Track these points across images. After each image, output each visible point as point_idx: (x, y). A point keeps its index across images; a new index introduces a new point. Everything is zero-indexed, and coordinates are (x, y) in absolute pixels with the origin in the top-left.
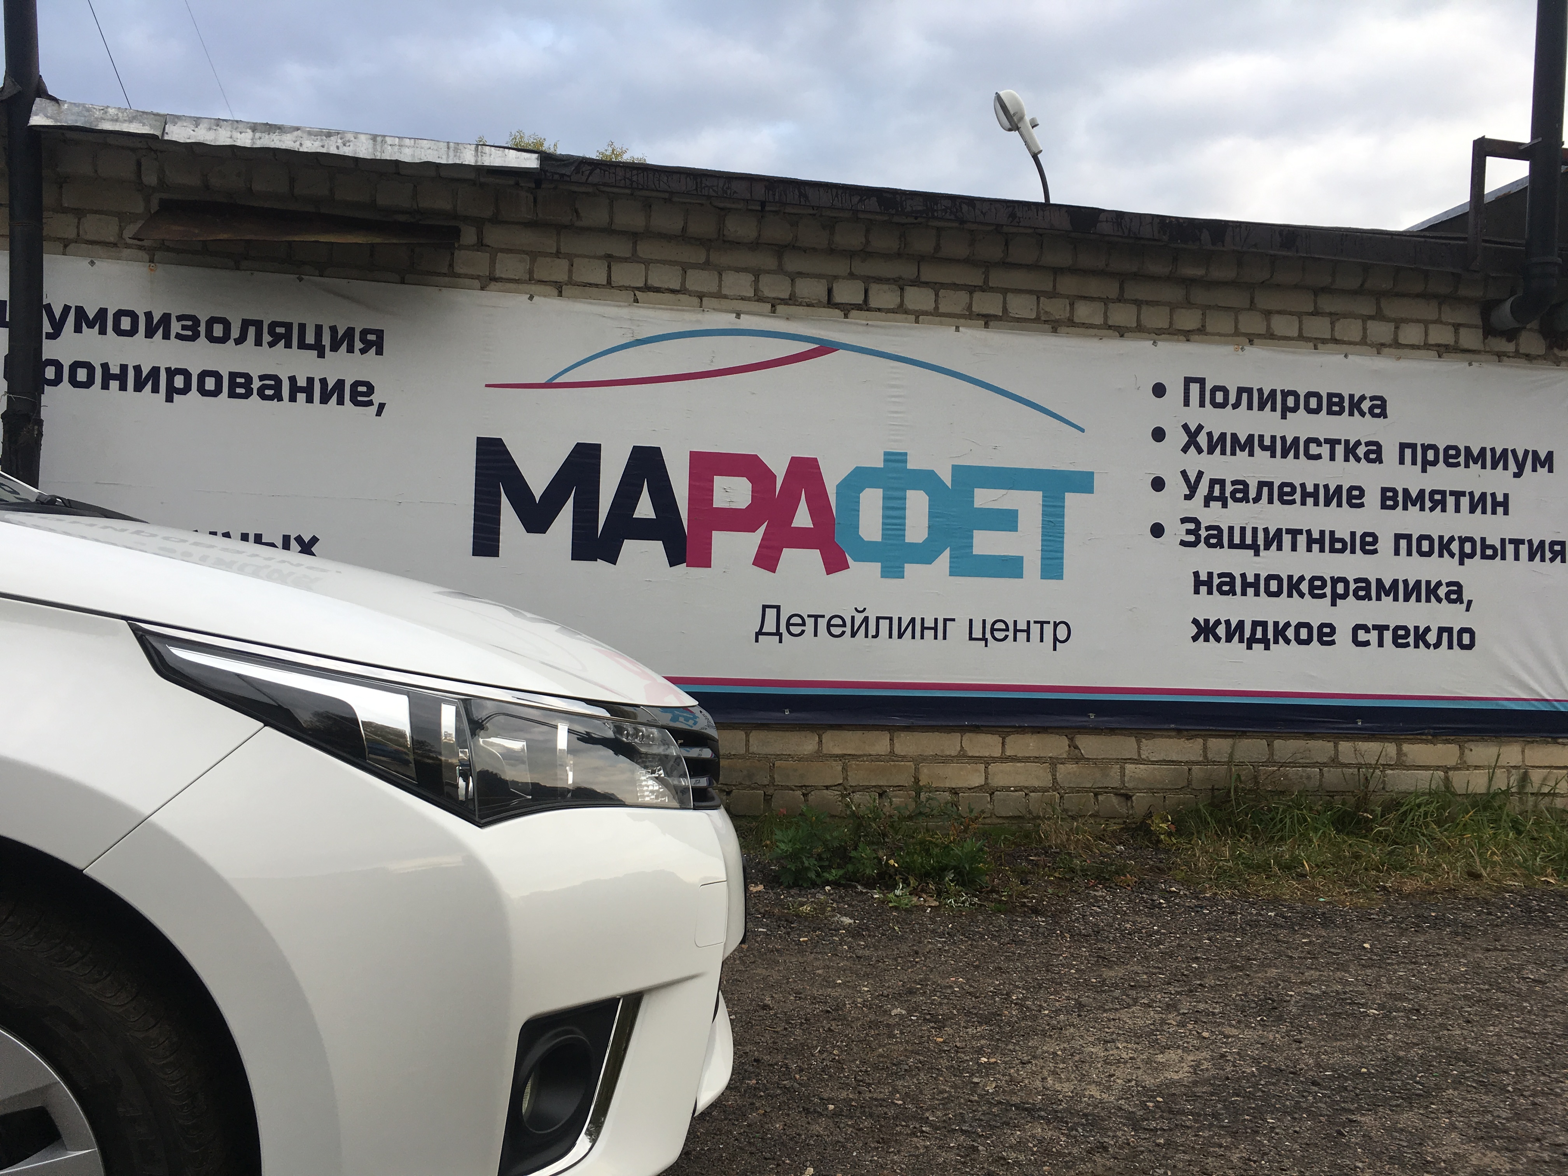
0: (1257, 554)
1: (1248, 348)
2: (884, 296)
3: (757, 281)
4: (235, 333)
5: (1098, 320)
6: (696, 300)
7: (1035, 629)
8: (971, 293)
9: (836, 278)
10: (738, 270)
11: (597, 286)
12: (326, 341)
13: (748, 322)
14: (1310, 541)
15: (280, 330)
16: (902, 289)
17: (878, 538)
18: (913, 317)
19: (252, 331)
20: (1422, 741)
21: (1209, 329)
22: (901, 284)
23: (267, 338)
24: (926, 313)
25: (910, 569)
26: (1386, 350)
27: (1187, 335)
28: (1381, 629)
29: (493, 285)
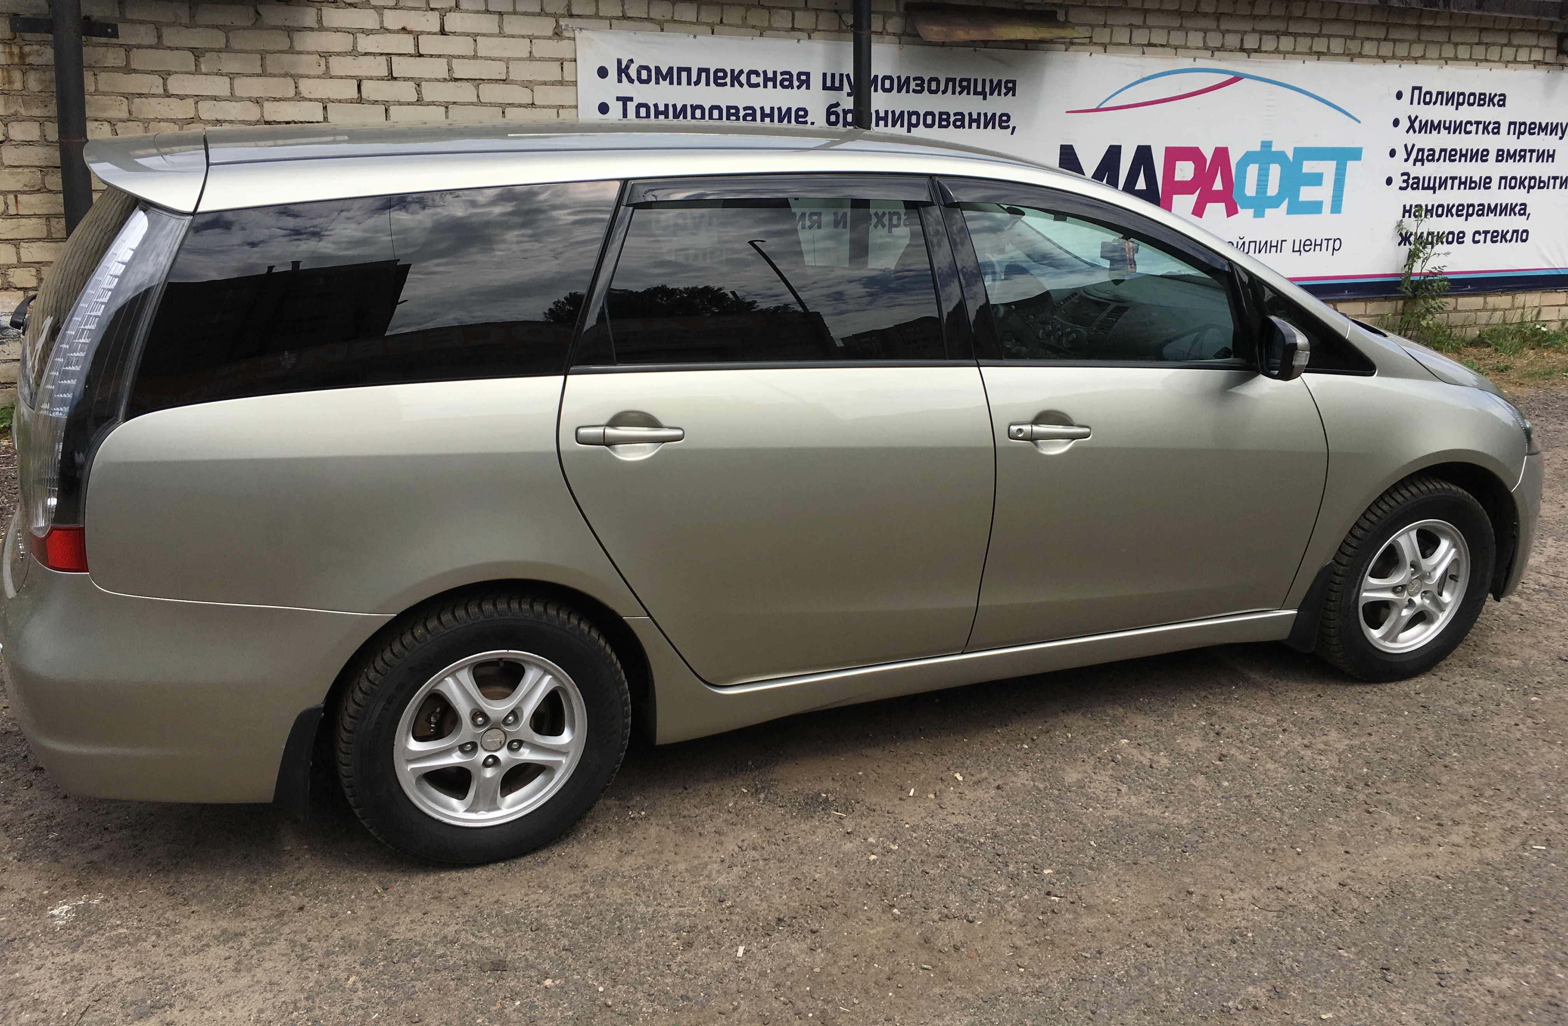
0: (1434, 192)
1: (1445, 67)
2: (1269, 43)
3: (1205, 37)
4: (942, 88)
5: (1374, 53)
6: (1174, 51)
7: (1325, 243)
8: (1312, 38)
9: (1245, 32)
10: (1196, 30)
11: (1124, 44)
12: (987, 90)
13: (1201, 63)
14: (1460, 183)
15: (965, 84)
16: (1278, 38)
17: (1253, 194)
18: (1282, 56)
19: (951, 84)
20: (1496, 295)
21: (1427, 56)
22: (1278, 34)
23: (958, 89)
24: (1288, 53)
25: (1268, 211)
26: (1510, 65)
27: (1416, 60)
28: (1486, 232)
29: (1073, 48)
